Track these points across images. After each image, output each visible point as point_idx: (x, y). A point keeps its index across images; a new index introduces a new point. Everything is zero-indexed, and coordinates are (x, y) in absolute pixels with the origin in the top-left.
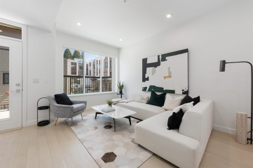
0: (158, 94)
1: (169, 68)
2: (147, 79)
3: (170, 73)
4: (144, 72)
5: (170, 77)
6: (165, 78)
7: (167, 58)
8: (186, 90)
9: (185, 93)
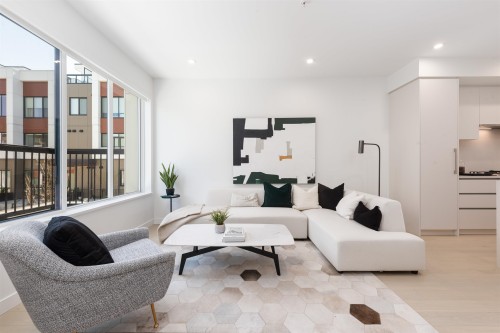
0: (278, 186)
1: (288, 143)
2: (246, 160)
3: (289, 150)
4: (238, 146)
5: (290, 157)
6: (281, 158)
7: (284, 126)
8: (312, 177)
9: (312, 181)
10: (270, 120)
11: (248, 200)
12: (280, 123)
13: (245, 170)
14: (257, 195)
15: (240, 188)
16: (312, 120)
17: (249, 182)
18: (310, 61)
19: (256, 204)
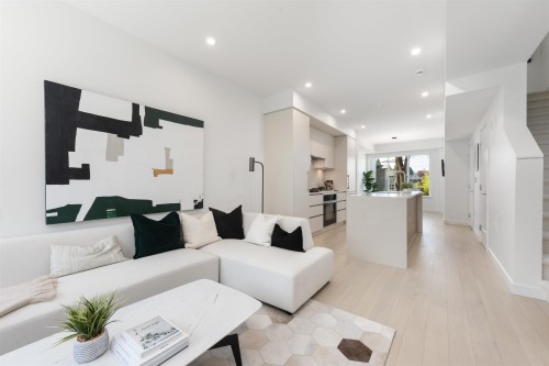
1: (168, 150)
2: (83, 173)
3: (169, 161)
5: (169, 171)
6: (156, 173)
7: (162, 122)
8: (199, 200)
9: (199, 206)
10: (136, 107)
11: (99, 251)
12: (155, 117)
13: (79, 194)
14: (116, 239)
15: (64, 232)
16: (199, 124)
17: (91, 216)
18: (211, 41)
19: (120, 257)
